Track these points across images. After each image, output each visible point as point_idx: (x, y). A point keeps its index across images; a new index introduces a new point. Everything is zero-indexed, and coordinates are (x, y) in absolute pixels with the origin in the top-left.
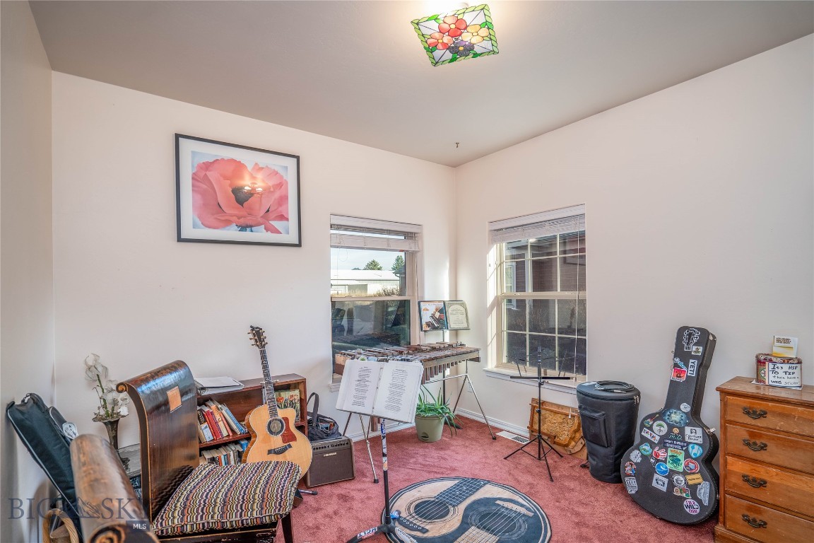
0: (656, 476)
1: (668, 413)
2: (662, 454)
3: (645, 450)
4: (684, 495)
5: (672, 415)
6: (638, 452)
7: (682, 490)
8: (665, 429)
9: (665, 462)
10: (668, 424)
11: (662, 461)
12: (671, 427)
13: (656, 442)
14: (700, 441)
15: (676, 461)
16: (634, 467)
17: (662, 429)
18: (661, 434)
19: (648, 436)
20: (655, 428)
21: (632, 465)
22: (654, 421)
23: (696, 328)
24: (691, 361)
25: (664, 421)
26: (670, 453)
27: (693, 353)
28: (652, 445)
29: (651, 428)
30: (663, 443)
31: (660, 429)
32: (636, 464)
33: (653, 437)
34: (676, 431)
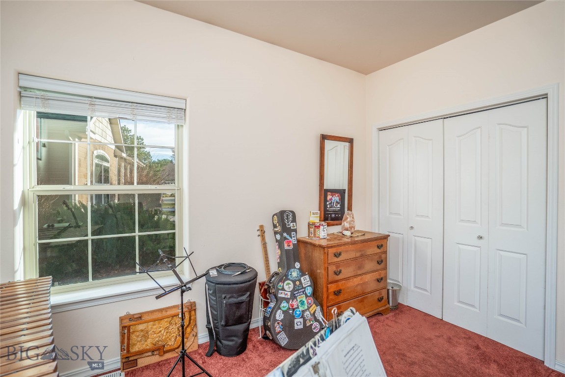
0: (296, 321)
1: (290, 273)
2: (295, 303)
3: (284, 307)
4: (312, 323)
5: (293, 273)
6: (280, 310)
7: (310, 320)
8: (292, 285)
9: (298, 308)
10: (292, 281)
11: (296, 308)
12: (294, 282)
13: (289, 297)
14: (309, 283)
15: (302, 303)
16: (281, 323)
17: (290, 286)
18: (291, 289)
19: (283, 296)
20: (286, 287)
21: (278, 323)
22: (284, 283)
23: (289, 211)
24: (292, 233)
25: (289, 280)
26: (299, 300)
27: (292, 228)
28: (287, 300)
29: (283, 289)
30: (293, 297)
31: (288, 286)
32: (281, 321)
33: (286, 294)
34: (298, 283)
